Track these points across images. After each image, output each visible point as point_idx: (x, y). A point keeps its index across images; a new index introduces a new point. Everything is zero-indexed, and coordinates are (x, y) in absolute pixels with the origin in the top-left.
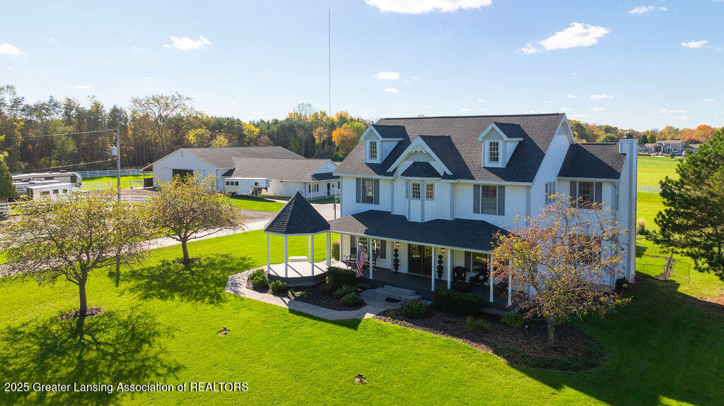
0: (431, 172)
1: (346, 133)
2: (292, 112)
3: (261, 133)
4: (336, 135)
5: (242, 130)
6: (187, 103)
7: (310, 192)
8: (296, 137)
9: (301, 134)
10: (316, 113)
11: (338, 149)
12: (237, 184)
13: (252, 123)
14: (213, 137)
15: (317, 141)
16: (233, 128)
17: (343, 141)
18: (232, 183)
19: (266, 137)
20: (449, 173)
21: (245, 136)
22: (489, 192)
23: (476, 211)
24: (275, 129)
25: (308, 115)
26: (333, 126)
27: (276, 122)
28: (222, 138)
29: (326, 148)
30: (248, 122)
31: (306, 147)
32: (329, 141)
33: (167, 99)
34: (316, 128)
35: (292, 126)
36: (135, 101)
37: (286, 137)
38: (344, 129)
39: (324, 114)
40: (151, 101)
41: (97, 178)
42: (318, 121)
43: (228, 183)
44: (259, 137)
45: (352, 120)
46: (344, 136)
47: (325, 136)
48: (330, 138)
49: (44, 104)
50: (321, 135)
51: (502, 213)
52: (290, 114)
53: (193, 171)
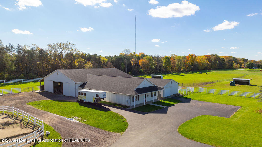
1: (145, 61)
2: (122, 52)
3: (109, 61)
4: (140, 62)
5: (100, 60)
6: (73, 46)
7: (133, 101)
8: (123, 62)
9: (125, 61)
10: (131, 53)
11: (141, 68)
12: (85, 94)
13: (106, 57)
14: (86, 63)
15: (133, 65)
16: (96, 59)
17: (143, 65)
18: (82, 94)
19: (110, 63)
21: (101, 62)
24: (115, 59)
25: (128, 53)
26: (138, 58)
27: (115, 56)
28: (90, 63)
29: (136, 67)
30: (104, 57)
31: (128, 67)
32: (138, 65)
33: (64, 45)
34: (132, 59)
35: (122, 58)
36: (49, 46)
37: (119, 63)
38: (144, 59)
39: (134, 54)
40: (56, 46)
41: (27, 82)
42: (133, 56)
43: (79, 94)
44: (107, 62)
45: (147, 56)
46: (144, 63)
47: (136, 62)
48: (138, 63)
49: (7, 47)
50: (134, 62)
52: (121, 53)
53: (63, 83)
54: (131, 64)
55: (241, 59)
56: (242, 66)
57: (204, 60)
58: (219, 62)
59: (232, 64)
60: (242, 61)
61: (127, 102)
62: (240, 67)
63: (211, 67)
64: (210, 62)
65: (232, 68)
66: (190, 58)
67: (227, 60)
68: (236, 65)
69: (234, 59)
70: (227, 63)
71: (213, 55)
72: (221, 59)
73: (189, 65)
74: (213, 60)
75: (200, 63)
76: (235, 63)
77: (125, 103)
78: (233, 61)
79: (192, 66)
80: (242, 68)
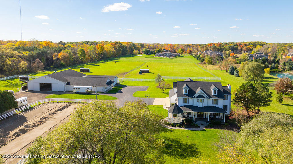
0: (203, 97)
4: (60, 55)
12: (79, 89)
20: (208, 97)
22: (215, 100)
23: (212, 104)
32: (58, 58)
35: (42, 53)
38: (63, 52)
43: (74, 89)
46: (64, 56)
50: (56, 56)
51: (218, 104)
53: (51, 84)
54: (52, 58)
55: (139, 44)
56: (141, 52)
57: (110, 49)
58: (122, 49)
59: (133, 51)
60: (140, 47)
61: (103, 90)
62: (139, 53)
63: (116, 54)
64: (115, 50)
65: (133, 54)
66: (100, 48)
67: (128, 46)
68: (136, 52)
69: (134, 45)
70: (128, 50)
71: (117, 43)
72: (124, 46)
73: (99, 54)
74: (117, 48)
75: (108, 52)
76: (135, 50)
77: (101, 91)
78: (133, 47)
79: (102, 56)
80: (141, 54)
